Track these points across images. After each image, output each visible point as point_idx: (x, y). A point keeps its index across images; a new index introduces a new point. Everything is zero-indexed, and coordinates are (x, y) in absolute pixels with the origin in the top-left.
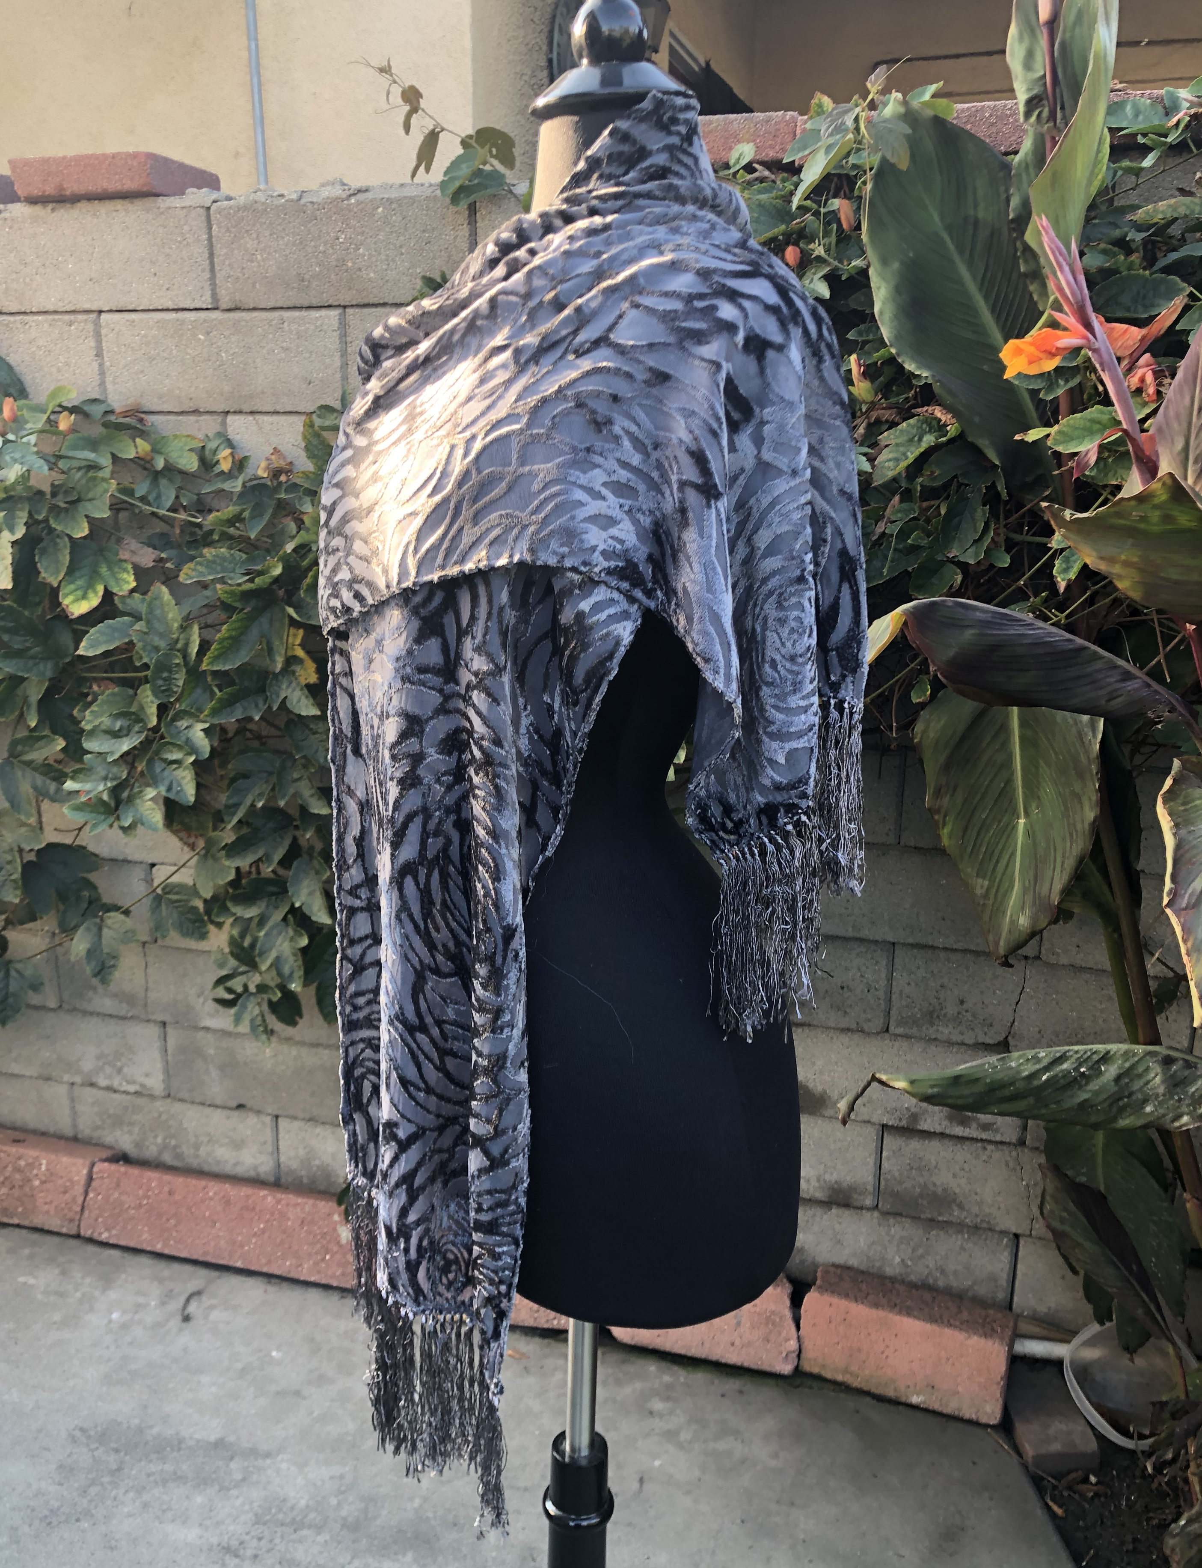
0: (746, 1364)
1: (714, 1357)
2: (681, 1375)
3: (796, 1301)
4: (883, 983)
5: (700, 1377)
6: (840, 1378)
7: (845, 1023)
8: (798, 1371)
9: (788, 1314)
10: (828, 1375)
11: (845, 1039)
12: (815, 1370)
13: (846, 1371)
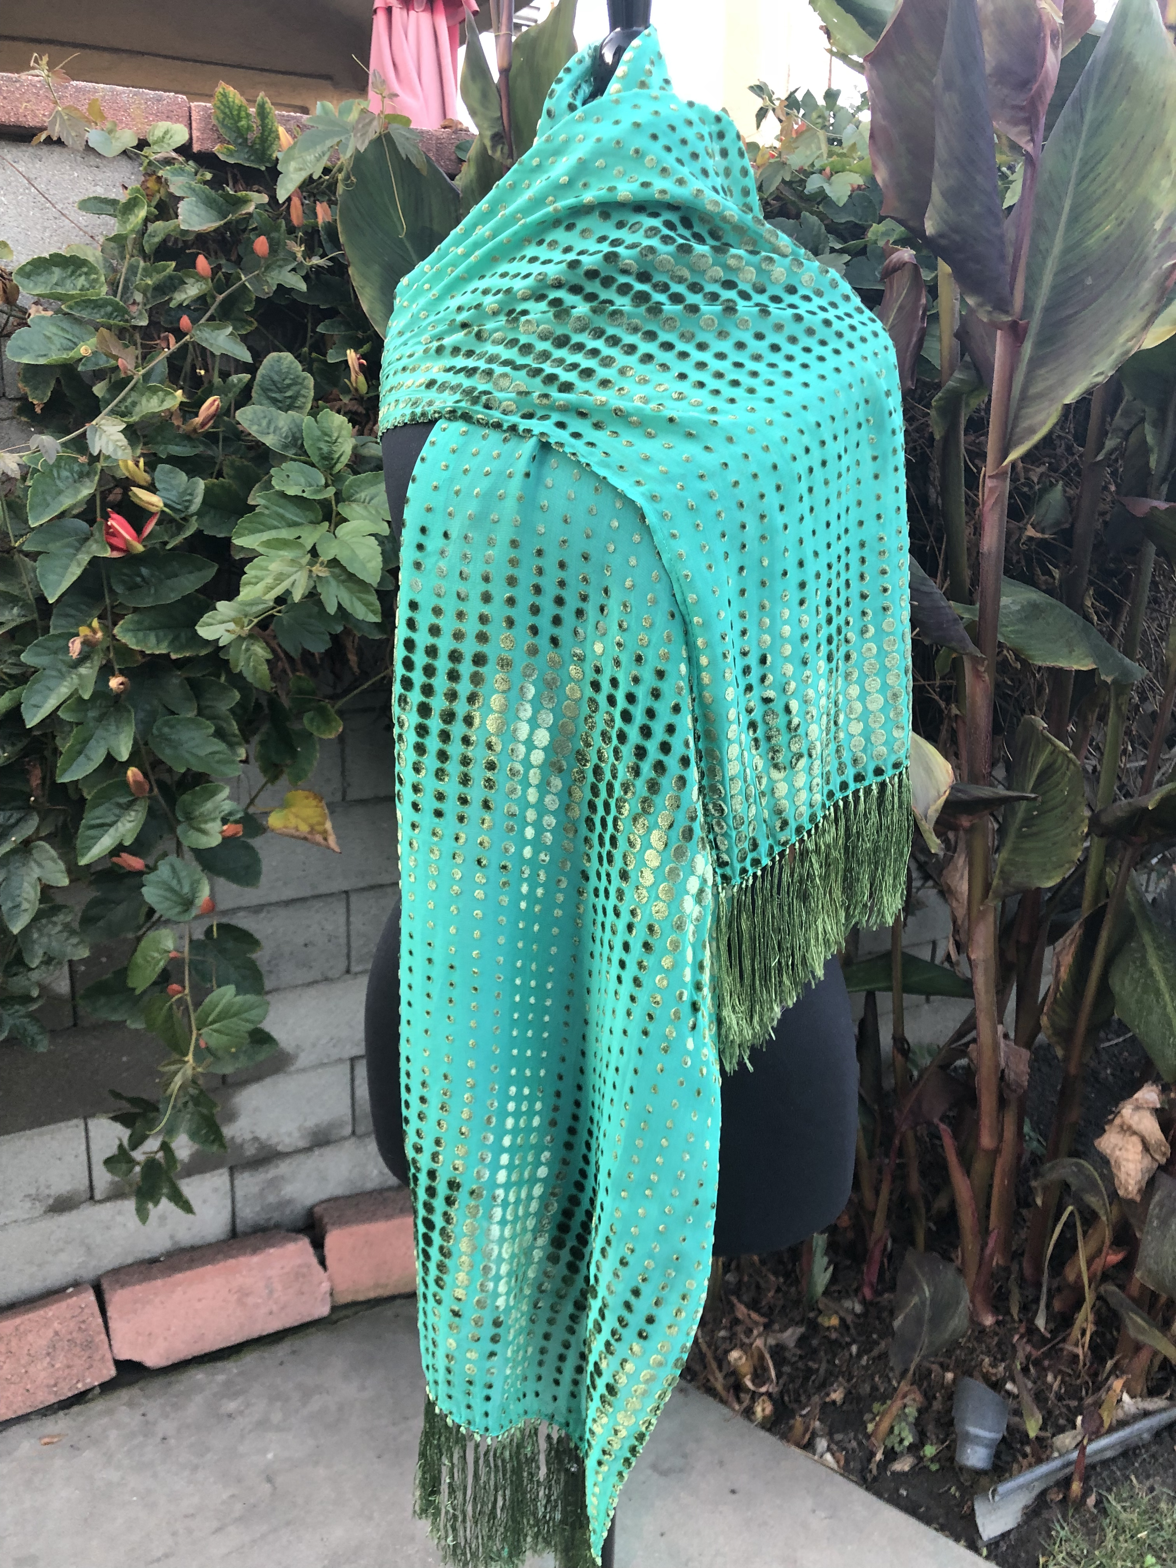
0: (288, 1325)
1: (255, 1335)
2: (231, 1368)
3: (318, 1245)
4: (342, 930)
5: (249, 1359)
6: (372, 1295)
7: (310, 976)
8: (334, 1309)
9: (314, 1261)
10: (361, 1298)
11: (312, 991)
12: (349, 1298)
13: (377, 1286)
